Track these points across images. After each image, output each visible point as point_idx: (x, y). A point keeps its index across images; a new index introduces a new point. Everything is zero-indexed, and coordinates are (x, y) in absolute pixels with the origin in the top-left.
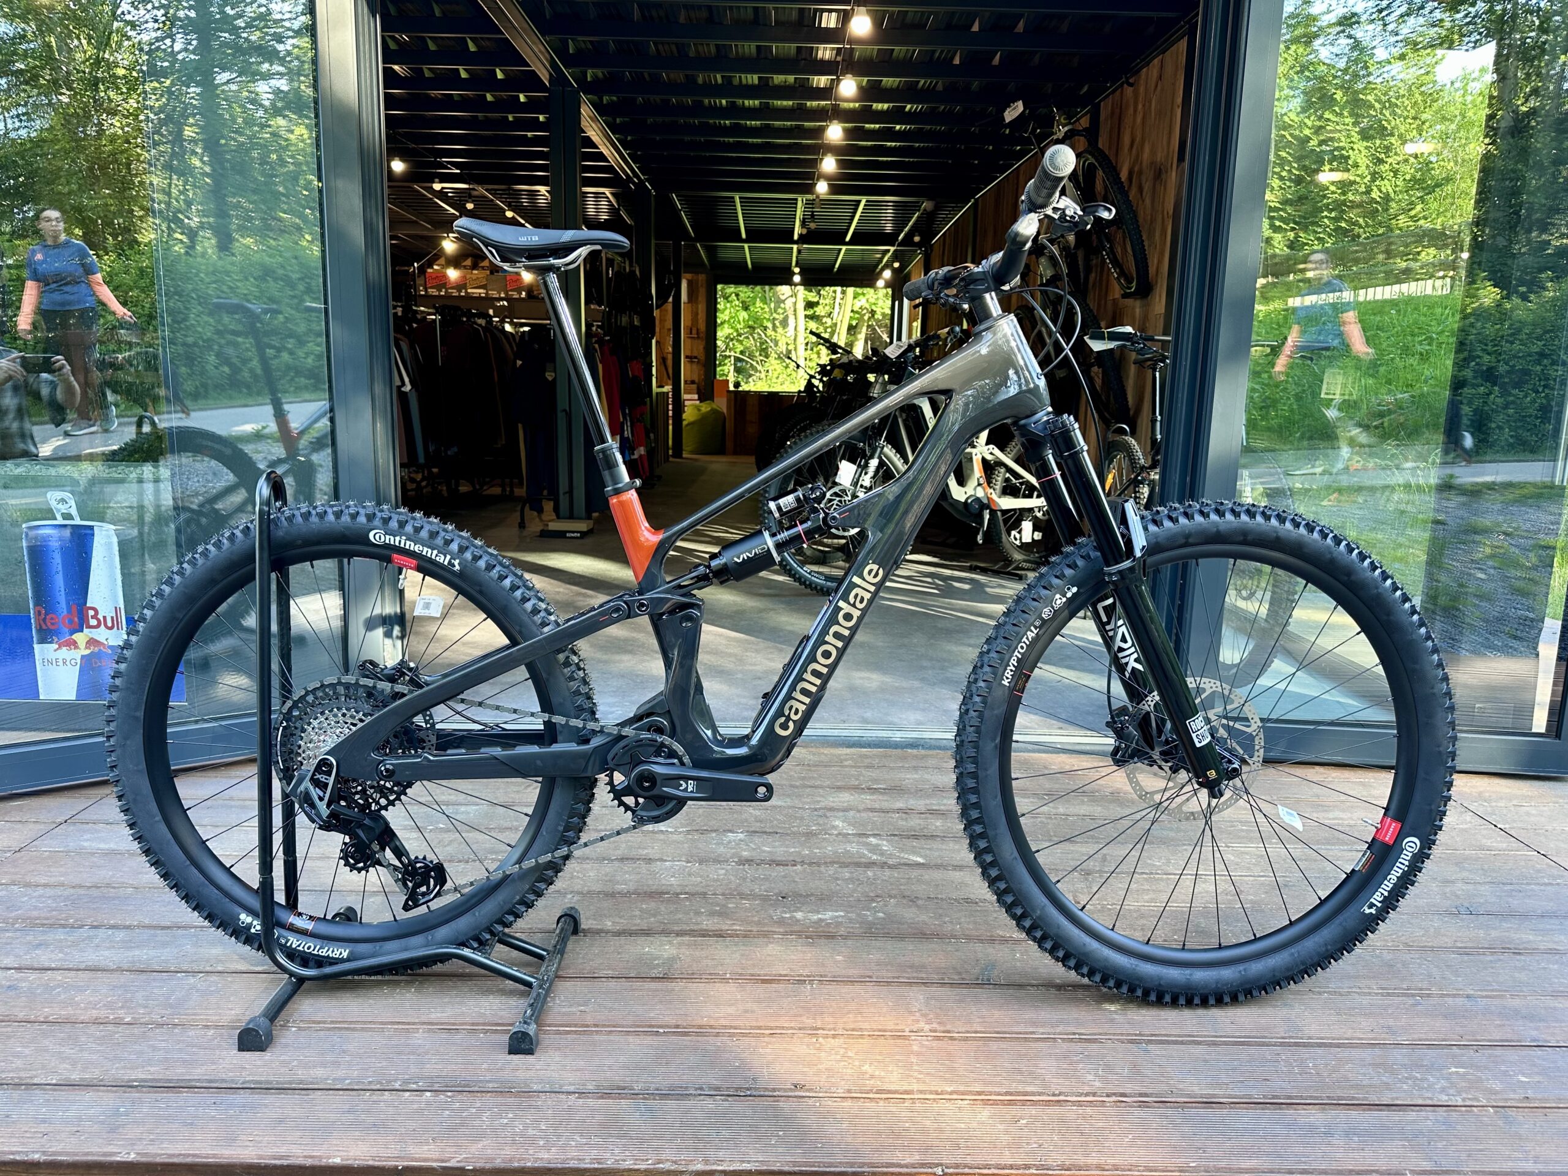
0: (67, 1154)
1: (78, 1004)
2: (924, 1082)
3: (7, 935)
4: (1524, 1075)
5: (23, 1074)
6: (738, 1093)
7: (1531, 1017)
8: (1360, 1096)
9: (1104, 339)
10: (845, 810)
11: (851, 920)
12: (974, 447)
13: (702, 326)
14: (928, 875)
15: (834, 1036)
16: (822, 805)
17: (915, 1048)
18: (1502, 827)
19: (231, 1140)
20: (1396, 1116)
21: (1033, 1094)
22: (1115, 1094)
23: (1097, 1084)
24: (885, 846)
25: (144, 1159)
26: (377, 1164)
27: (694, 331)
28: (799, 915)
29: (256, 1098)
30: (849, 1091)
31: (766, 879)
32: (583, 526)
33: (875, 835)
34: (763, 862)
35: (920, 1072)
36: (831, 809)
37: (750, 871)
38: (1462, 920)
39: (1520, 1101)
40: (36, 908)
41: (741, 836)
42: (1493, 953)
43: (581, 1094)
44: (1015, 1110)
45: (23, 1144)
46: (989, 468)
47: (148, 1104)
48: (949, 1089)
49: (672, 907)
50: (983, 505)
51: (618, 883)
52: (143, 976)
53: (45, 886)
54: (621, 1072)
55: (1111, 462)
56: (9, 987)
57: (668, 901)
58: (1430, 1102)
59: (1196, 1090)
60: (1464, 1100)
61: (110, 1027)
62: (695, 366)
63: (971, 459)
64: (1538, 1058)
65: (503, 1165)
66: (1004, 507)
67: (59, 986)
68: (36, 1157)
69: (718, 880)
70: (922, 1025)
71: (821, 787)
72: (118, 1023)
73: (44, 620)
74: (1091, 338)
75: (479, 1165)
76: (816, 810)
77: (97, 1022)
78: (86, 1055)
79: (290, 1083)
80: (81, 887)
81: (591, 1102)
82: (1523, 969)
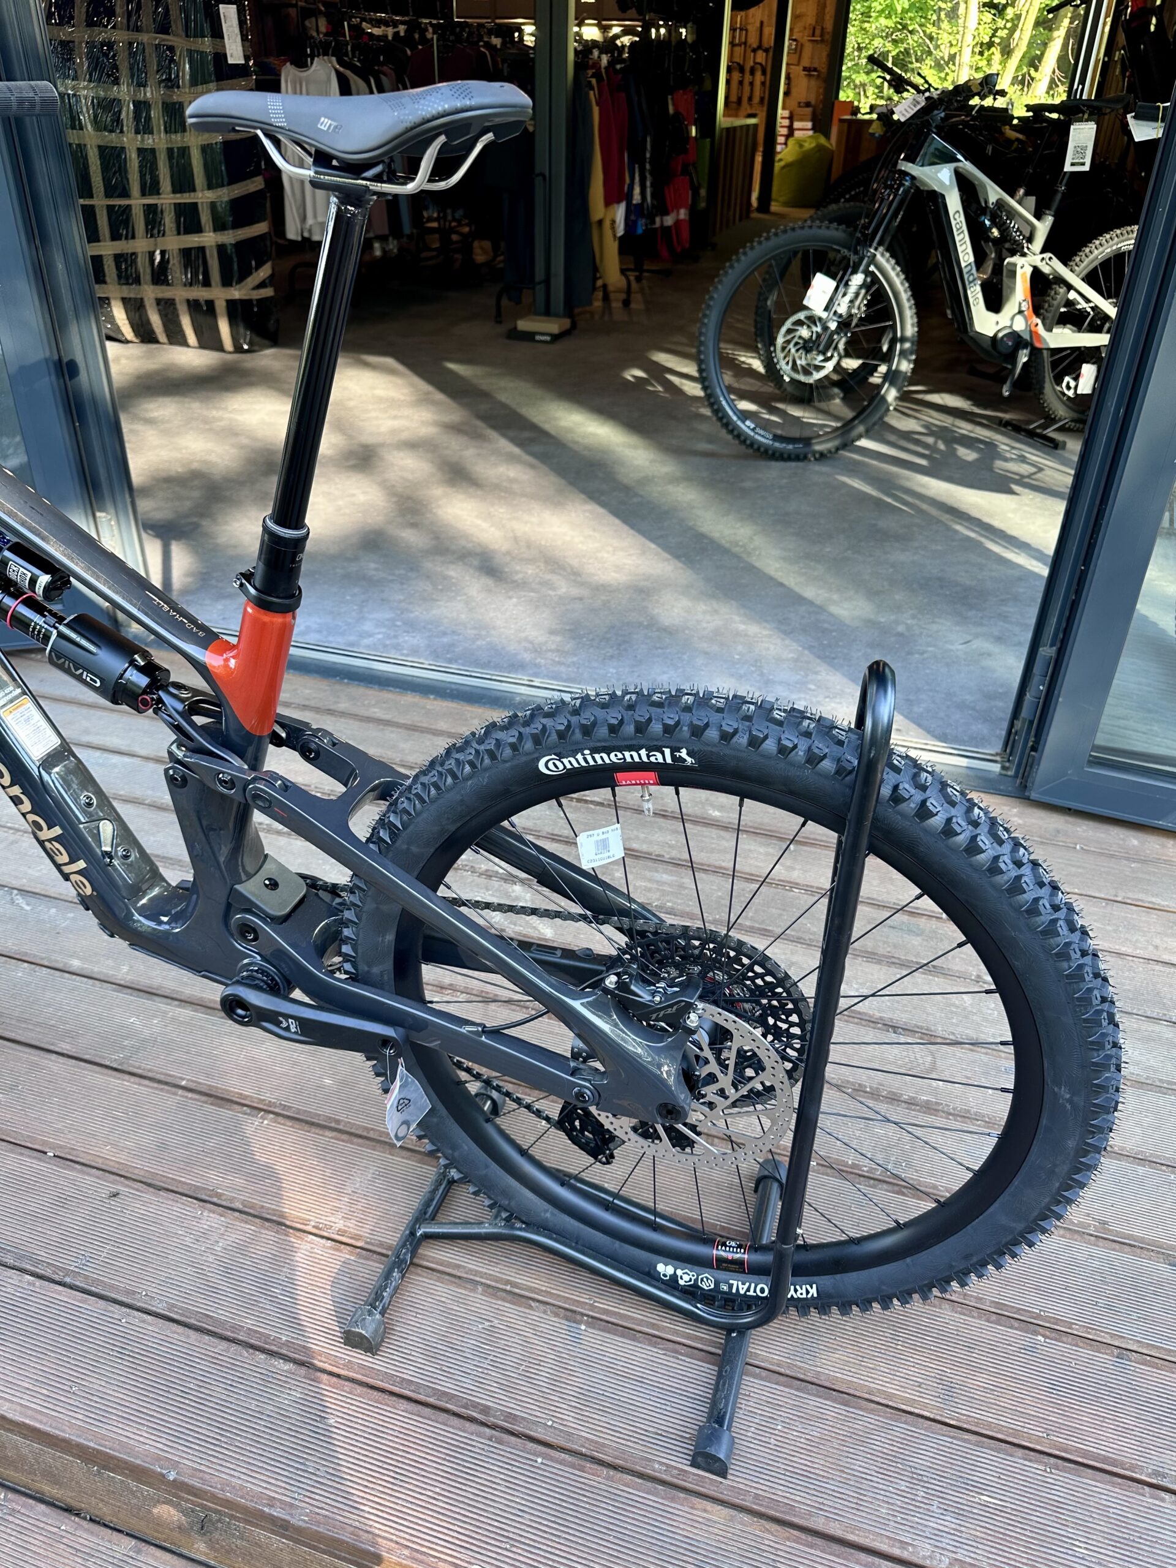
2: (266, 1317)
4: (1087, 1541)
9: (1150, 120)
13: (829, 25)
17: (299, 1257)
21: (378, 1375)
22: (476, 1406)
23: (469, 1381)
27: (818, 32)
32: (553, 326)
44: (332, 1398)
48: (284, 1338)
58: (898, 1552)
59: (585, 1431)
62: (813, 82)
63: (1013, 274)
64: (1138, 1510)
66: (1053, 346)
70: (338, 1217)
74: (1135, 117)
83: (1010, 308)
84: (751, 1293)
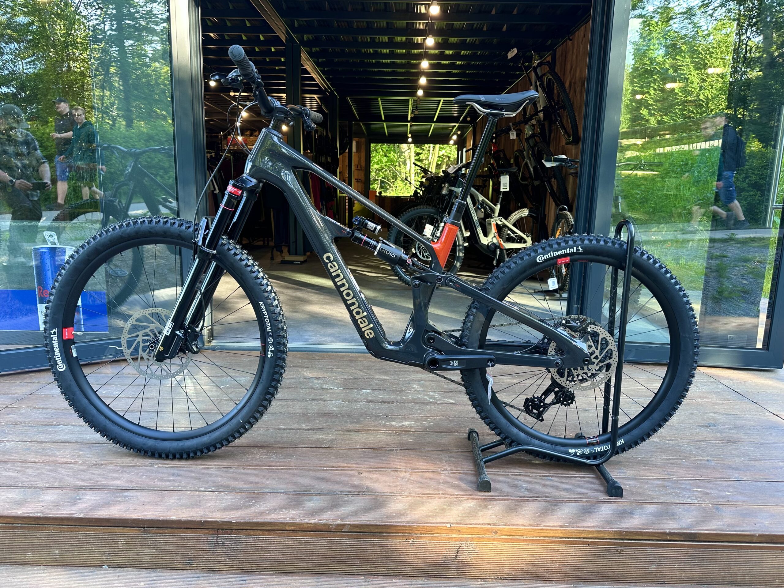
0: (53, 514)
1: (58, 456)
2: (445, 490)
3: (25, 428)
4: (729, 492)
5: (33, 483)
6: (358, 493)
7: (736, 469)
8: (649, 499)
9: (552, 161)
10: (419, 381)
11: (417, 426)
12: (492, 218)
13: (363, 164)
14: (456, 408)
15: (405, 472)
16: (408, 378)
17: (442, 477)
18: (737, 390)
19: (127, 510)
20: (664, 508)
21: (496, 496)
22: (534, 497)
23: (526, 493)
24: (437, 395)
25: (87, 516)
26: (192, 519)
27: (359, 166)
28: (393, 423)
29: (138, 493)
30: (410, 493)
31: (379, 409)
32: (302, 258)
33: (432, 391)
34: (378, 401)
35: (444, 487)
36: (413, 380)
37: (371, 405)
38: (711, 429)
39: (725, 502)
40: (38, 417)
41: (369, 391)
42: (722, 443)
43: (286, 493)
44: (485, 502)
45: (33, 510)
46: (499, 228)
47: (90, 496)
48: (456, 493)
49: (334, 420)
50: (496, 246)
51: (309, 409)
52: (88, 445)
53: (43, 409)
54: (306, 485)
55: (559, 224)
56: (27, 449)
57: (332, 417)
58: (682, 502)
59: (572, 496)
60: (698, 501)
61: (72, 465)
62: (359, 184)
63: (490, 224)
64: (737, 485)
65: (249, 521)
66: (507, 248)
67: (49, 449)
68: (39, 515)
69: (356, 409)
70: (446, 467)
71: (409, 371)
72: (76, 463)
73: (42, 293)
74: (545, 161)
75: (238, 520)
76: (405, 381)
77: (66, 463)
78: (61, 476)
79: (154, 487)
80: (59, 409)
81: (291, 497)
82: (736, 449)
83: (491, 236)
84: (602, 450)
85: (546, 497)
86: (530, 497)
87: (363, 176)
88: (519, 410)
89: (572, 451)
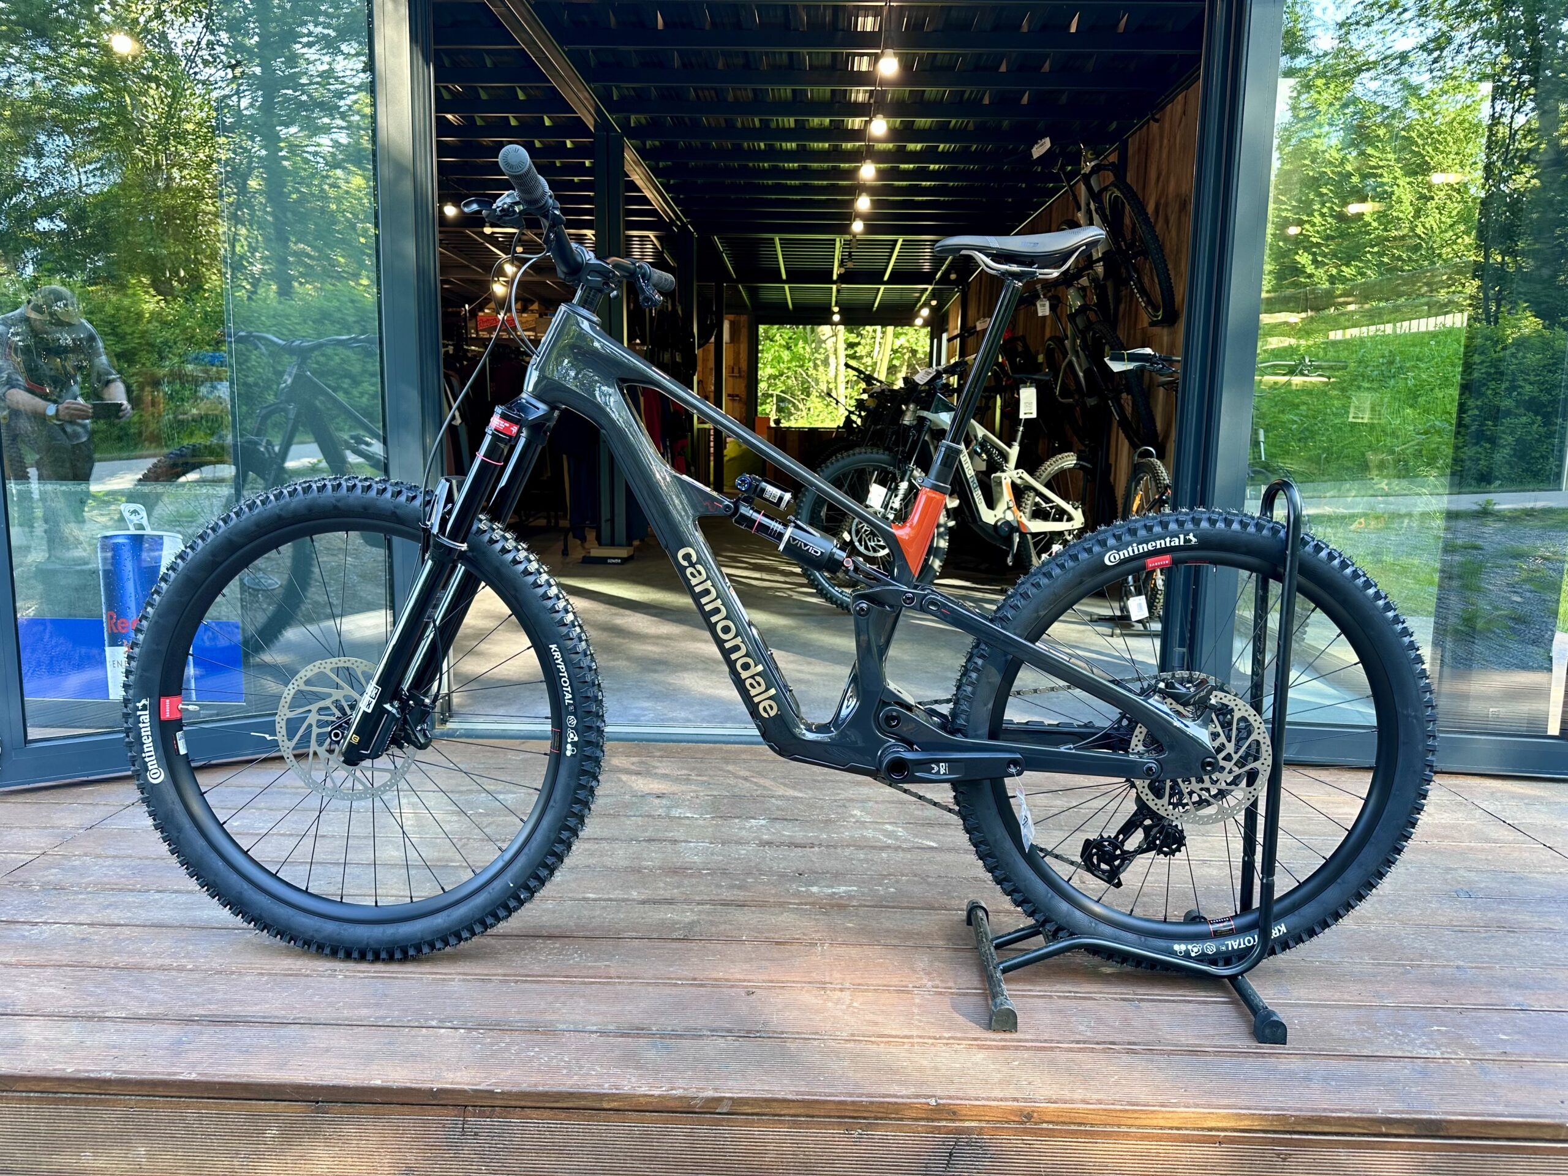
0: (136, 1073)
1: (145, 954)
2: (924, 1029)
3: (81, 897)
4: (1504, 1034)
5: (96, 1009)
6: (749, 1034)
7: (1517, 986)
8: (1341, 1049)
9: (1123, 360)
10: (863, 801)
11: (863, 894)
12: (1003, 471)
13: (744, 365)
14: (939, 857)
15: (841, 990)
16: (842, 796)
17: (917, 1001)
18: (1511, 822)
19: (281, 1066)
20: (1373, 1066)
21: (1026, 1041)
22: (1104, 1043)
23: (1089, 1034)
24: (901, 832)
25: (203, 1079)
26: (414, 1086)
27: (736, 370)
28: (815, 889)
29: (306, 1031)
30: (853, 1035)
31: (785, 859)
32: (623, 553)
33: (890, 823)
34: (782, 844)
35: (920, 1021)
36: (851, 800)
37: (769, 852)
38: (1461, 902)
39: (1498, 1055)
40: (106, 875)
41: (763, 822)
42: (1486, 932)
43: (602, 1033)
44: (1006, 1054)
45: (96, 1064)
46: (1019, 492)
47: (209, 1035)
48: (946, 1035)
49: (694, 881)
50: (1012, 528)
51: (645, 860)
52: (205, 932)
53: (114, 857)
54: (640, 1016)
55: (1138, 483)
56: (83, 939)
57: (691, 875)
58: (1409, 1055)
59: (1183, 1040)
60: (1442, 1053)
61: (174, 973)
62: (736, 404)
63: (1000, 484)
64: (1520, 1019)
65: (528, 1089)
66: (1034, 531)
67: (128, 939)
68: (108, 1074)
69: (739, 859)
70: (925, 981)
71: (842, 782)
72: (181, 969)
73: (115, 624)
74: (1111, 359)
75: (507, 1088)
76: (835, 801)
77: (162, 968)
78: (152, 995)
79: (338, 1019)
80: (147, 858)
81: (611, 1040)
82: (1516, 944)
83: (1001, 507)
84: (1242, 946)
85: (1129, 1043)
86: (1098, 1043)
87: (743, 388)
88: (1072, 863)
89: (1180, 947)
